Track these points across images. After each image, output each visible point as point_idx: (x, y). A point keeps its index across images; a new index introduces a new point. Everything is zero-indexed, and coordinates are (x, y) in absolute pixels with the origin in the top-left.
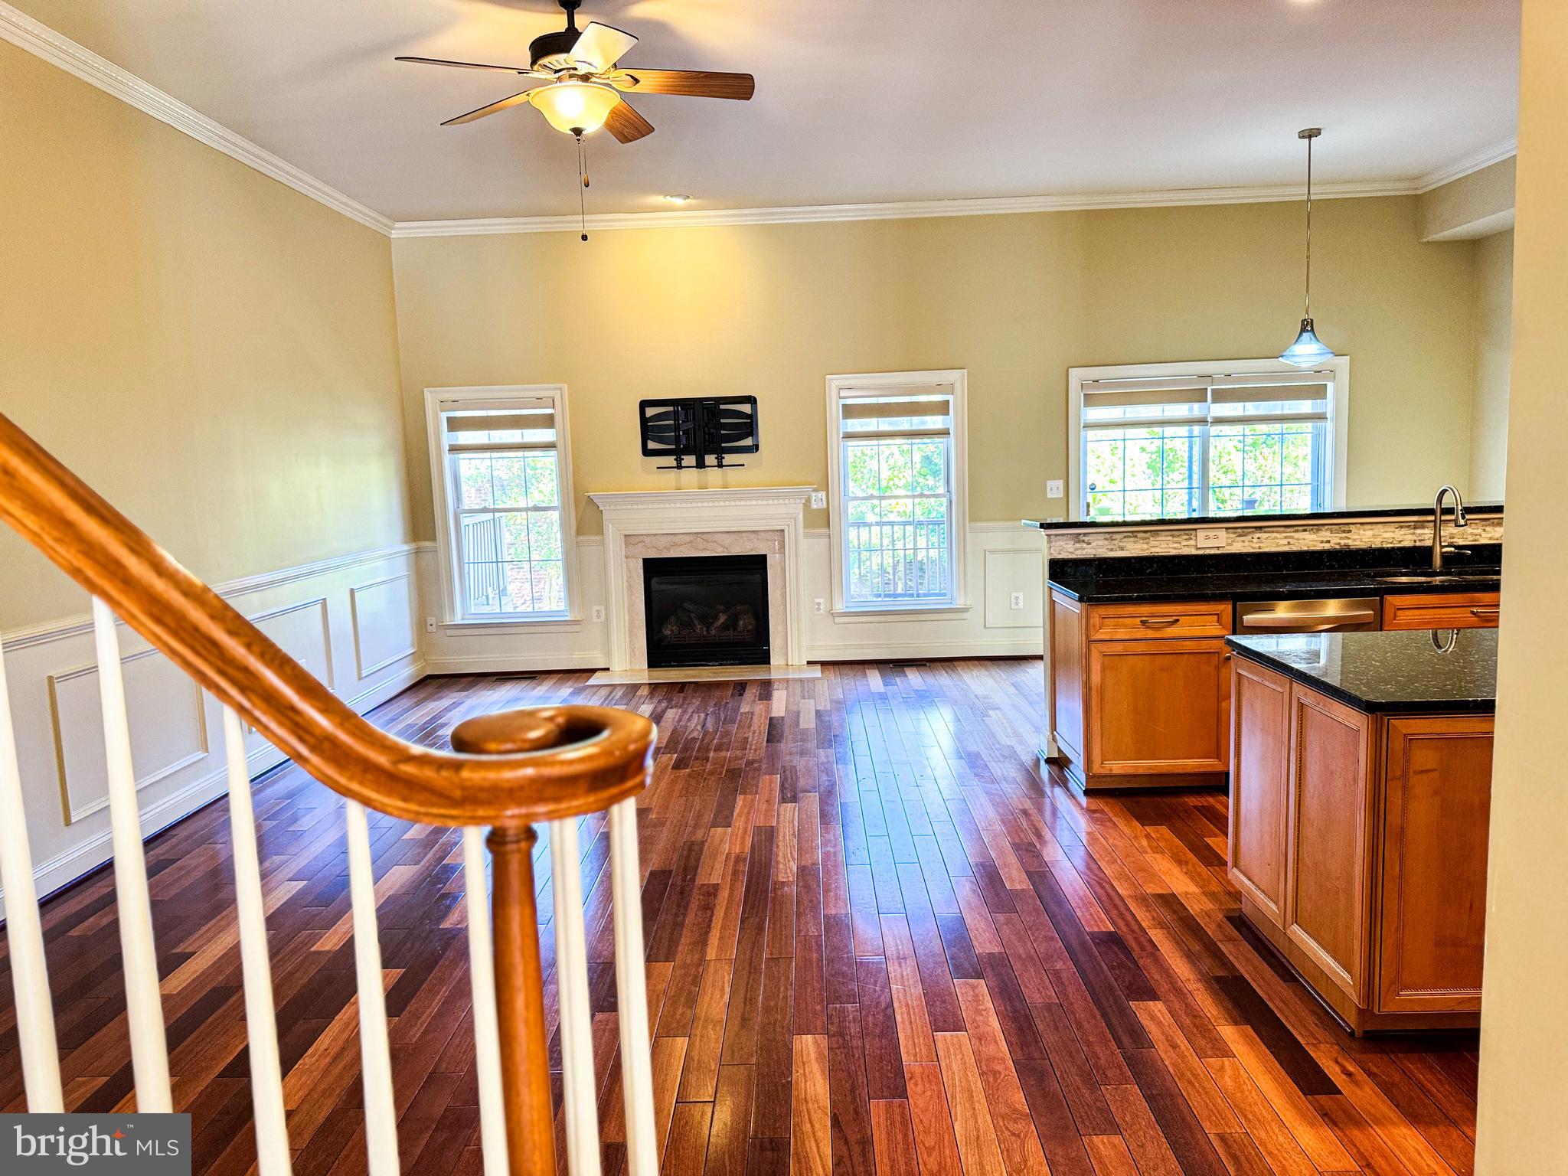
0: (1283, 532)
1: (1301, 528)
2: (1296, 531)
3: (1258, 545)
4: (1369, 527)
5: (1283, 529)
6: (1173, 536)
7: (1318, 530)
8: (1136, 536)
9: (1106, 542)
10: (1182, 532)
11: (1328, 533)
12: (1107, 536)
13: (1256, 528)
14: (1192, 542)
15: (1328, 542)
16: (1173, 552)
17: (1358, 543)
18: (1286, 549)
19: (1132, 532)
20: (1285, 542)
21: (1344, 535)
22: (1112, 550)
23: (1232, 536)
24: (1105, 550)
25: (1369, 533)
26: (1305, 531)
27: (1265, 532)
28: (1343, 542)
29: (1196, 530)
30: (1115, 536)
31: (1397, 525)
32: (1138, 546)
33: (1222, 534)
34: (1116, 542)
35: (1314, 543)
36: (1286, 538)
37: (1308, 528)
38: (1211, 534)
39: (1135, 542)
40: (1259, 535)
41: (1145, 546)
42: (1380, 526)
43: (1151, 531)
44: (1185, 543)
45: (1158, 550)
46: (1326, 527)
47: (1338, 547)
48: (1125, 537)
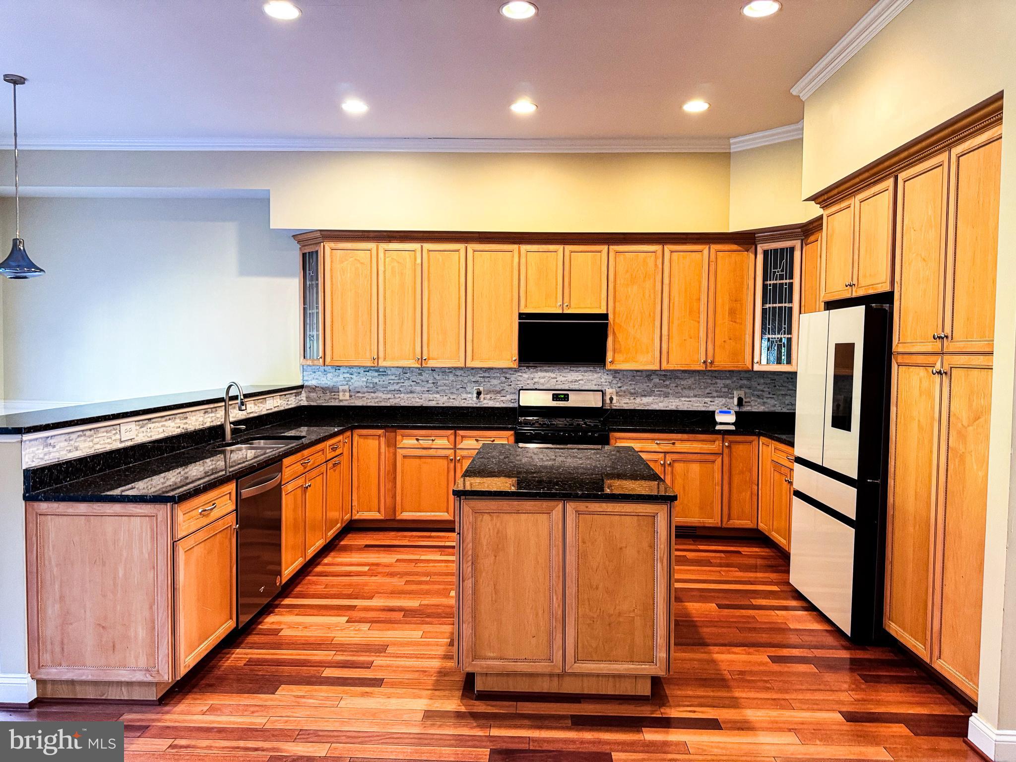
0: (161, 422)
1: (168, 418)
2: (166, 420)
3: (149, 435)
4: (193, 413)
5: (160, 419)
6: (107, 432)
7: (175, 418)
8: (85, 435)
9: (66, 443)
10: (112, 428)
11: (178, 421)
12: (67, 437)
13: (150, 419)
14: (118, 436)
15: (179, 427)
16: (108, 448)
17: (190, 427)
18: (161, 436)
19: (83, 431)
20: (161, 430)
21: (185, 421)
22: (70, 451)
23: (138, 427)
24: (65, 452)
25: (194, 418)
26: (170, 419)
27: (153, 423)
28: (185, 426)
29: (119, 424)
30: (73, 436)
31: (203, 411)
32: (87, 444)
33: (133, 426)
34: (72, 442)
35: (173, 429)
36: (162, 426)
37: (171, 417)
38: (128, 427)
39: (85, 441)
40: (150, 425)
41: (91, 444)
42: (198, 412)
43: (94, 429)
44: (114, 438)
45: (98, 447)
46: (178, 415)
47: (183, 431)
48: (79, 436)
